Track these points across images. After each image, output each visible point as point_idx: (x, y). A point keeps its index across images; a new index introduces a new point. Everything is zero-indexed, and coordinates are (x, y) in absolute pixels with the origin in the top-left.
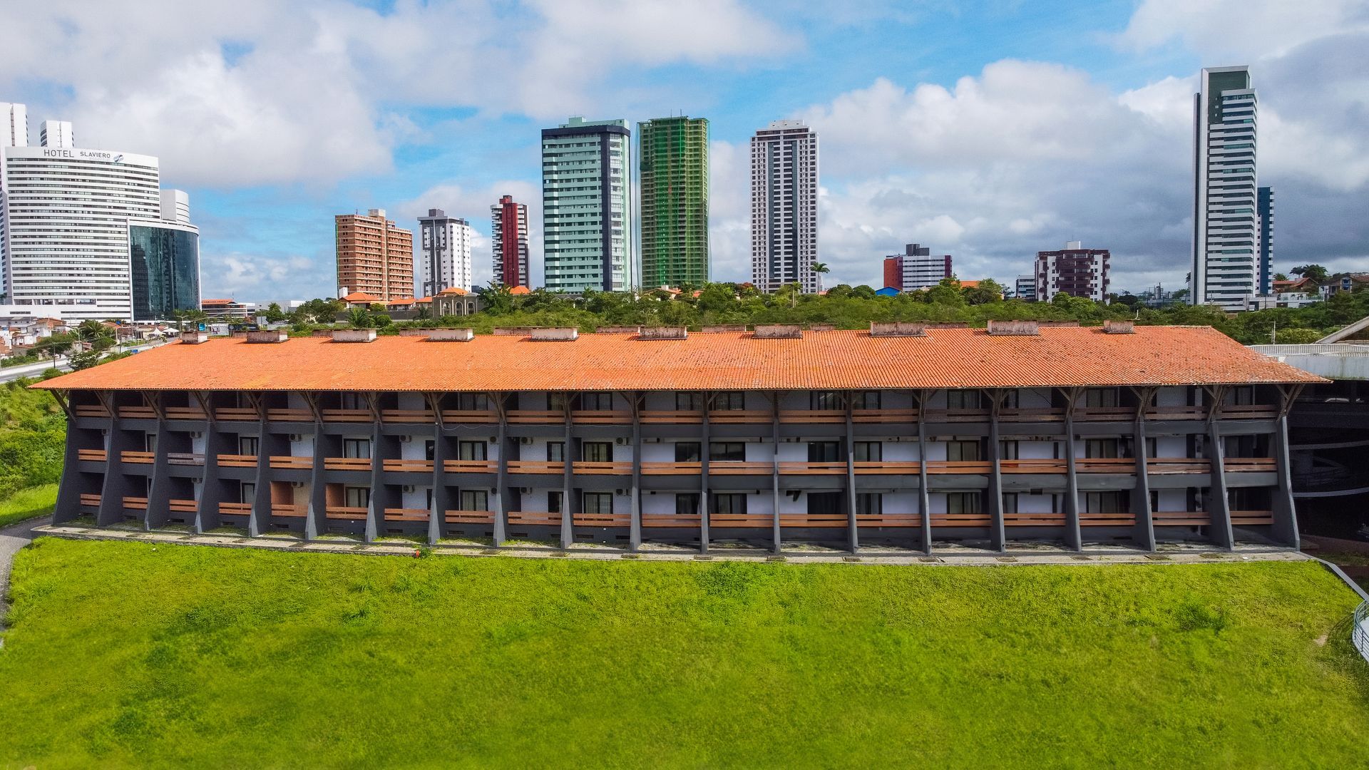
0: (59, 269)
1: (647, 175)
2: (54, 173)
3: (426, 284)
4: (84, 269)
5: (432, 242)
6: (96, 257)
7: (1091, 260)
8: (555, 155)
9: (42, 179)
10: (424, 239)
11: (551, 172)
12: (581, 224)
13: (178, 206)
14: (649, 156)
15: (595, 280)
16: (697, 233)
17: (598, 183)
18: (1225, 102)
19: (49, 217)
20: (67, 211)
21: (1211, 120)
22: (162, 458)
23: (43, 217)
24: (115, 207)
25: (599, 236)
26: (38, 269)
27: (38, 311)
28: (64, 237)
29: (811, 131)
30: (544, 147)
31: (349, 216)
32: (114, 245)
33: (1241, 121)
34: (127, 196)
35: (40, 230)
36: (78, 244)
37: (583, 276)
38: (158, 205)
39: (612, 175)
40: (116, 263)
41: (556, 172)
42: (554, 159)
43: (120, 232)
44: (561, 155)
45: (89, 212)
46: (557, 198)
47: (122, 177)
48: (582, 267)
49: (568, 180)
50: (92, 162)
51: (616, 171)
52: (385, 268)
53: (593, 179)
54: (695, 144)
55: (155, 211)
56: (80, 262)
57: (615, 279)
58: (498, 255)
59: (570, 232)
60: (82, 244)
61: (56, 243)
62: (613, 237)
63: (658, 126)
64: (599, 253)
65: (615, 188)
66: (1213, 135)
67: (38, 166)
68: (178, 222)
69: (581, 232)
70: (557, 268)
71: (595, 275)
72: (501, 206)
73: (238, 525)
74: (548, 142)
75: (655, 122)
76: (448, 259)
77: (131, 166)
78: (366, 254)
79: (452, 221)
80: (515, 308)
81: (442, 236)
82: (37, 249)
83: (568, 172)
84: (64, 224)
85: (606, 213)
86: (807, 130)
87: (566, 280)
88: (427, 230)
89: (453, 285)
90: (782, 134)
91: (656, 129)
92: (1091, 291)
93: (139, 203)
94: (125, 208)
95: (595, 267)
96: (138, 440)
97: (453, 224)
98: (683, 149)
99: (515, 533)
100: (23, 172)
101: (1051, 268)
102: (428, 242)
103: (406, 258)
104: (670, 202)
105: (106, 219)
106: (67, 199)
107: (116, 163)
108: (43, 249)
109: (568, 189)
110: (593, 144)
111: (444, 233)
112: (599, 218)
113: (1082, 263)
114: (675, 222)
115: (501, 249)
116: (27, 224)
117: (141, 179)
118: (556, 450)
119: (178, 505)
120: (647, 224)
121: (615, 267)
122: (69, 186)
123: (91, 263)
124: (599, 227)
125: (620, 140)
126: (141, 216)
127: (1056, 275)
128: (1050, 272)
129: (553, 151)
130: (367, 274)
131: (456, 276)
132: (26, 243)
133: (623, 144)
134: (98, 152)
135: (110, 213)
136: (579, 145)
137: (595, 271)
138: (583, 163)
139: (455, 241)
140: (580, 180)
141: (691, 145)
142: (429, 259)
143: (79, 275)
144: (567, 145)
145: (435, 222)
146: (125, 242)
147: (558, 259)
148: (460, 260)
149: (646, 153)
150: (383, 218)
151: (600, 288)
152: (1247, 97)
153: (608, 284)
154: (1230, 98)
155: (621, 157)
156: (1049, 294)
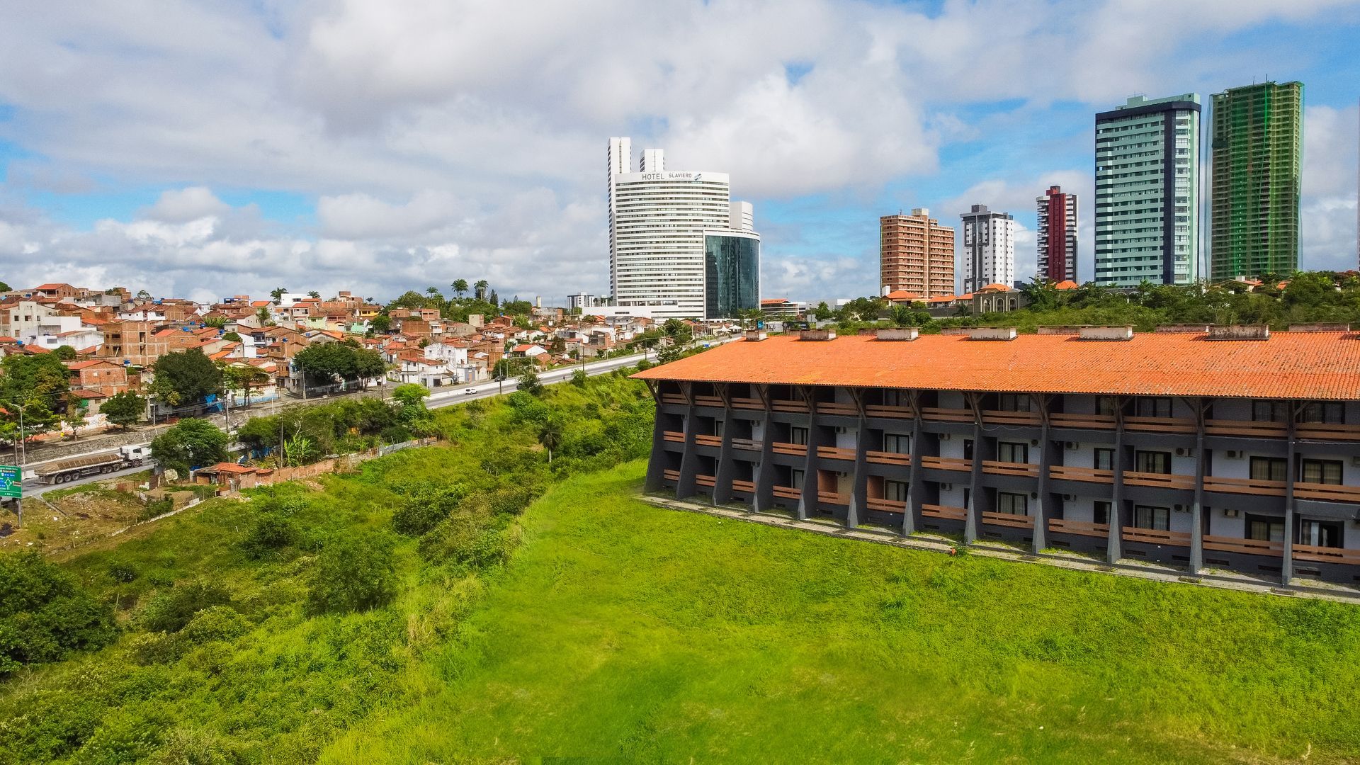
0: (651, 275)
1: (1220, 153)
2: (650, 193)
3: (967, 281)
4: (670, 275)
5: (974, 239)
6: (679, 264)
8: (1111, 139)
9: (640, 199)
10: (966, 236)
11: (1105, 159)
12: (1138, 212)
13: (744, 215)
14: (1224, 131)
15: (1154, 272)
16: (1284, 214)
17: (1160, 166)
19: (645, 232)
20: (658, 226)
22: (728, 443)
23: (640, 232)
24: (694, 220)
25: (1160, 224)
26: (636, 275)
27: (635, 311)
28: (655, 248)
30: (1098, 132)
31: (893, 217)
32: (692, 253)
34: (703, 210)
35: (637, 243)
36: (665, 253)
38: (727, 216)
39: (1178, 156)
40: (694, 269)
41: (1111, 158)
42: (1109, 144)
43: (697, 242)
44: (1117, 139)
45: (674, 226)
46: (1111, 186)
47: (700, 193)
48: (1139, 259)
49: (1125, 166)
50: (678, 182)
51: (1182, 151)
52: (927, 266)
53: (1155, 162)
54: (1285, 113)
55: (725, 221)
56: (666, 269)
57: (1177, 271)
58: (1043, 249)
59: (1126, 222)
60: (669, 253)
61: (649, 253)
62: (1177, 224)
63: (1237, 96)
64: (1160, 243)
65: (1181, 171)
67: (638, 189)
68: (743, 231)
69: (1138, 221)
70: (1109, 260)
71: (1154, 267)
72: (1048, 198)
73: (788, 508)
74: (1102, 126)
75: (1232, 92)
76: (990, 255)
77: (708, 183)
78: (909, 253)
79: (996, 216)
80: (1060, 305)
81: (985, 231)
82: (635, 259)
83: (1125, 156)
84: (656, 237)
85: (1169, 198)
87: (1120, 274)
88: (970, 227)
89: (994, 281)
91: (1234, 100)
93: (713, 215)
94: (702, 220)
95: (1154, 258)
96: (708, 426)
97: (996, 219)
98: (1269, 119)
99: (1056, 541)
100: (626, 195)
102: (970, 239)
103: (948, 256)
104: (1250, 181)
105: (687, 231)
106: (658, 215)
107: (696, 181)
108: (639, 259)
109: (1125, 175)
110: (1155, 124)
111: (987, 228)
112: (1160, 205)
114: (1255, 203)
115: (1047, 243)
116: (629, 238)
117: (715, 194)
118: (1105, 457)
119: (739, 485)
120: (1220, 207)
122: (660, 204)
123: (674, 269)
124: (1160, 214)
125: (1188, 117)
126: (714, 226)
129: (1109, 135)
130: (909, 273)
131: (997, 272)
132: (628, 254)
133: (1191, 121)
134: (682, 173)
135: (690, 225)
136: (1140, 126)
137: (1153, 263)
138: (1143, 146)
139: (998, 237)
140: (1139, 164)
141: (1278, 114)
142: (970, 256)
143: (665, 280)
144: (1125, 128)
145: (978, 218)
146: (701, 250)
147: (1110, 251)
148: (1003, 255)
149: (1220, 128)
150: (925, 216)
151: (1160, 281)
153: (1169, 276)
155: (1189, 136)
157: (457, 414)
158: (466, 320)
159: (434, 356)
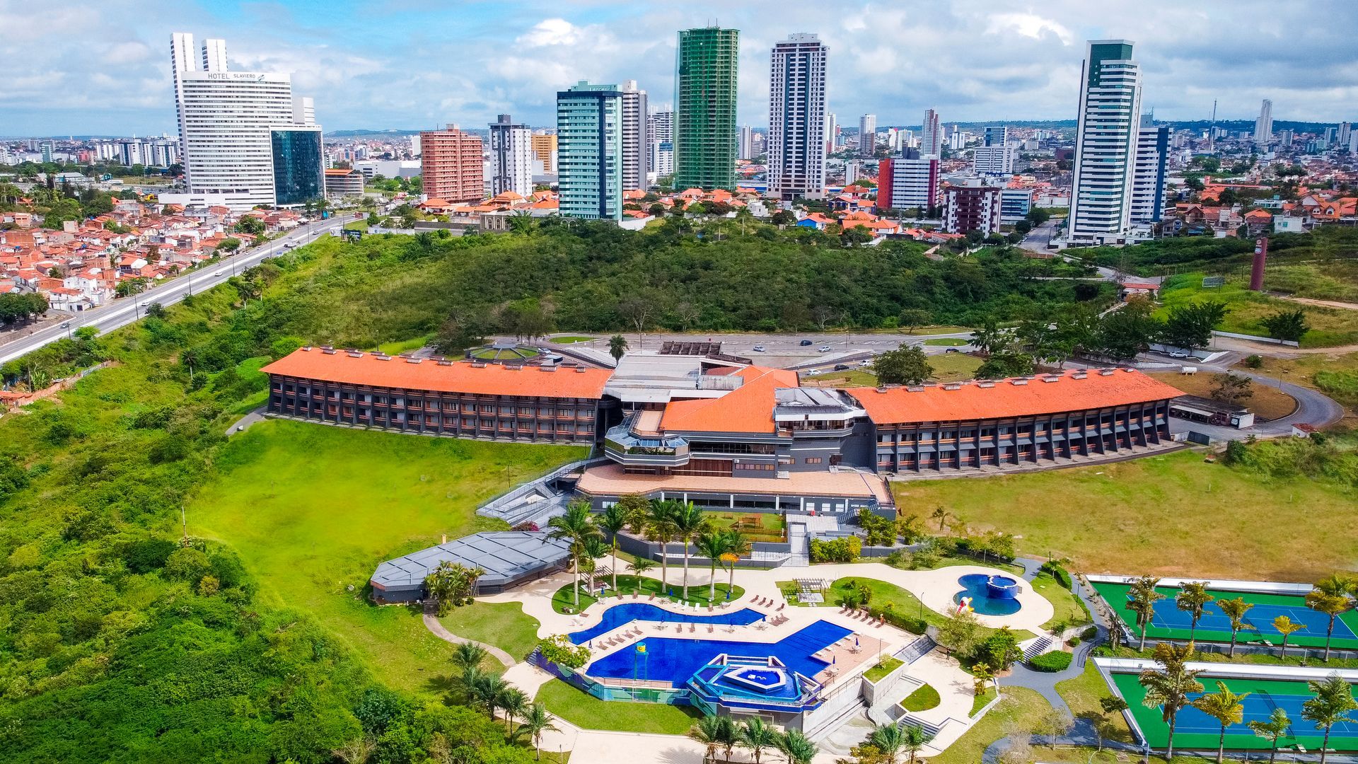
0: (222, 166)
1: (685, 78)
2: (216, 91)
3: (495, 178)
4: (240, 166)
5: (499, 144)
6: (248, 156)
7: (982, 195)
8: (567, 111)
9: (208, 96)
11: (563, 124)
12: (585, 164)
13: (306, 110)
14: (687, 61)
15: (594, 206)
17: (597, 134)
18: (1102, 70)
19: (214, 126)
20: (226, 121)
21: (1091, 84)
22: (298, 395)
23: (210, 126)
24: (260, 117)
25: (597, 174)
26: (208, 166)
27: (210, 199)
28: (225, 141)
30: (559, 104)
31: (431, 132)
32: (260, 146)
33: (1114, 87)
34: (268, 107)
35: (207, 136)
36: (235, 146)
37: (585, 203)
38: (290, 113)
39: (607, 128)
40: (262, 161)
41: (568, 124)
42: (566, 114)
43: (264, 136)
44: (571, 111)
45: (242, 122)
46: (568, 144)
47: (264, 92)
48: (585, 196)
49: (576, 131)
50: (242, 82)
51: (610, 125)
52: (459, 170)
53: (594, 131)
54: (726, 52)
55: (289, 117)
56: (237, 161)
59: (577, 170)
60: (238, 146)
61: (220, 146)
62: (607, 174)
63: (695, 35)
64: (597, 187)
65: (609, 138)
66: (1091, 97)
67: (205, 86)
68: (306, 125)
69: (585, 170)
71: (594, 203)
74: (561, 101)
75: (692, 32)
76: (511, 158)
77: (271, 83)
78: (444, 162)
79: (516, 127)
81: (507, 139)
82: (206, 151)
83: (576, 124)
84: (225, 131)
85: (602, 157)
86: (819, 44)
87: (574, 205)
88: (496, 134)
91: (694, 38)
92: (981, 221)
93: (277, 112)
94: (267, 117)
95: (594, 197)
96: (290, 388)
97: (516, 129)
98: (716, 57)
100: (193, 91)
101: (952, 201)
102: (496, 144)
103: (477, 160)
104: (703, 104)
105: (254, 127)
106: (226, 112)
107: (260, 81)
108: (210, 151)
109: (576, 137)
110: (593, 104)
111: (509, 136)
112: (597, 161)
113: (975, 198)
114: (706, 121)
116: (199, 131)
117: (278, 93)
119: (303, 409)
121: (610, 198)
122: (227, 102)
123: (244, 161)
124: (597, 167)
125: (613, 101)
126: (279, 122)
127: (956, 207)
128: (951, 204)
129: (566, 108)
131: (517, 172)
132: (199, 146)
133: (617, 105)
134: (246, 73)
135: (257, 122)
136: (584, 104)
137: (594, 200)
139: (517, 143)
140: (584, 131)
141: (722, 53)
142: (497, 158)
143: (236, 170)
144: (576, 104)
145: (501, 127)
146: (268, 144)
148: (522, 158)
149: (685, 59)
150: (457, 131)
151: (597, 213)
152: (1120, 66)
153: (603, 209)
154: (1108, 66)
155: (614, 114)
156: (949, 222)
158: (61, 227)
159: (72, 286)
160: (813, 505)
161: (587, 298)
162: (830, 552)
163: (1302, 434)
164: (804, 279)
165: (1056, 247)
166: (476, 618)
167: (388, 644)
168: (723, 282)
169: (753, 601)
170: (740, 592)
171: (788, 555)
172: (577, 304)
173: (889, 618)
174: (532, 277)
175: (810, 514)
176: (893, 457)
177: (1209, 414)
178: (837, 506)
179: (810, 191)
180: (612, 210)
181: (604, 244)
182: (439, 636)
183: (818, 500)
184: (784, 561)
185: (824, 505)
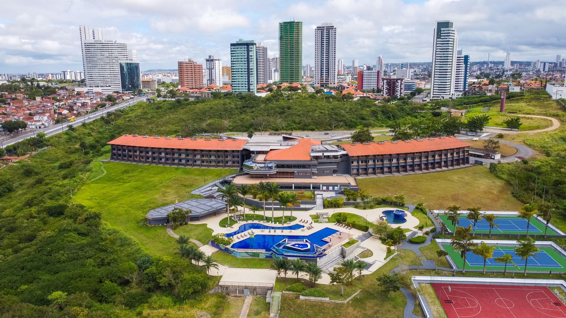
0: (100, 76)
1: (282, 41)
2: (97, 47)
3: (208, 80)
4: (107, 76)
5: (209, 67)
6: (110, 72)
7: (397, 81)
9: (94, 49)
10: (207, 66)
11: (233, 56)
12: (242, 71)
13: (133, 55)
15: (246, 88)
17: (246, 60)
18: (442, 32)
19: (96, 61)
20: (101, 59)
21: (438, 38)
24: (115, 57)
26: (94, 76)
28: (101, 67)
29: (334, 27)
30: (231, 48)
31: (182, 62)
32: (115, 69)
34: (118, 53)
36: (105, 68)
37: (242, 87)
38: (127, 55)
39: (250, 57)
40: (116, 74)
41: (235, 56)
42: (234, 52)
43: (117, 65)
44: (236, 51)
45: (108, 59)
46: (235, 64)
47: (116, 48)
48: (242, 84)
49: (238, 59)
50: (108, 43)
52: (194, 77)
53: (245, 58)
54: (298, 31)
55: (126, 57)
56: (106, 74)
59: (239, 74)
61: (99, 69)
62: (250, 75)
65: (251, 61)
66: (438, 43)
67: (93, 45)
68: (133, 60)
69: (242, 74)
70: (235, 84)
73: (131, 161)
76: (214, 72)
77: (119, 44)
78: (187, 73)
79: (216, 60)
81: (212, 65)
83: (238, 56)
84: (101, 63)
85: (248, 69)
86: (333, 27)
87: (238, 88)
88: (208, 63)
90: (325, 28)
91: (285, 25)
92: (397, 91)
93: (122, 55)
94: (117, 57)
96: (119, 150)
98: (293, 32)
100: (89, 47)
101: (385, 84)
103: (200, 72)
104: (289, 51)
105: (112, 61)
106: (101, 55)
107: (115, 43)
108: (95, 70)
109: (238, 61)
112: (246, 70)
113: (394, 83)
114: (290, 57)
117: (122, 48)
118: (165, 154)
119: (124, 158)
121: (252, 84)
122: (102, 51)
123: (109, 74)
124: (246, 73)
125: (252, 47)
126: (123, 59)
129: (234, 50)
131: (217, 78)
132: (91, 69)
134: (109, 40)
135: (114, 59)
136: (241, 48)
137: (245, 85)
138: (242, 54)
139: (216, 66)
140: (241, 58)
141: (296, 31)
142: (208, 72)
143: (106, 78)
144: (238, 48)
145: (210, 60)
146: (118, 68)
147: (235, 82)
148: (218, 72)
149: (282, 33)
150: (192, 61)
151: (247, 90)
152: (448, 30)
153: (249, 89)
154: (444, 31)
155: (253, 52)
156: (384, 92)
157: (54, 138)
158: (35, 99)
159: (37, 119)
160: (325, 187)
161: (242, 121)
162: (331, 203)
163: (519, 160)
164: (327, 112)
165: (426, 101)
166: (188, 229)
167: (152, 240)
168: (295, 114)
169: (300, 221)
170: (295, 219)
171: (315, 205)
172: (238, 123)
173: (354, 226)
174: (220, 114)
175: (324, 191)
176: (358, 170)
177: (483, 155)
178: (335, 187)
179: (331, 83)
180: (252, 89)
181: (249, 102)
182: (172, 236)
183: (328, 185)
184: (313, 208)
185: (330, 187)
